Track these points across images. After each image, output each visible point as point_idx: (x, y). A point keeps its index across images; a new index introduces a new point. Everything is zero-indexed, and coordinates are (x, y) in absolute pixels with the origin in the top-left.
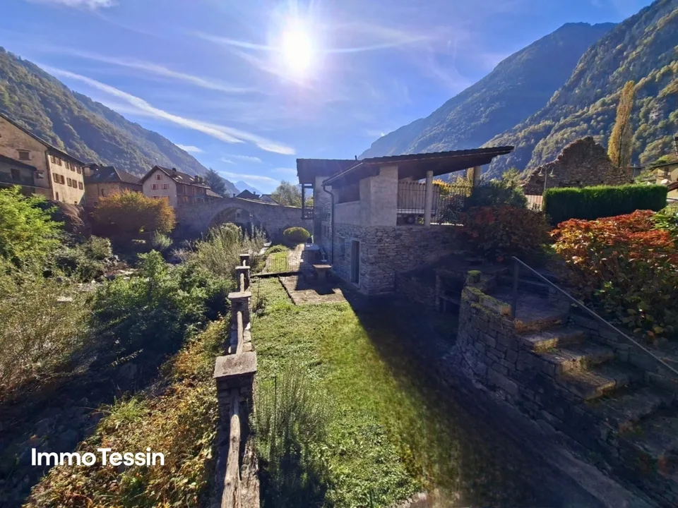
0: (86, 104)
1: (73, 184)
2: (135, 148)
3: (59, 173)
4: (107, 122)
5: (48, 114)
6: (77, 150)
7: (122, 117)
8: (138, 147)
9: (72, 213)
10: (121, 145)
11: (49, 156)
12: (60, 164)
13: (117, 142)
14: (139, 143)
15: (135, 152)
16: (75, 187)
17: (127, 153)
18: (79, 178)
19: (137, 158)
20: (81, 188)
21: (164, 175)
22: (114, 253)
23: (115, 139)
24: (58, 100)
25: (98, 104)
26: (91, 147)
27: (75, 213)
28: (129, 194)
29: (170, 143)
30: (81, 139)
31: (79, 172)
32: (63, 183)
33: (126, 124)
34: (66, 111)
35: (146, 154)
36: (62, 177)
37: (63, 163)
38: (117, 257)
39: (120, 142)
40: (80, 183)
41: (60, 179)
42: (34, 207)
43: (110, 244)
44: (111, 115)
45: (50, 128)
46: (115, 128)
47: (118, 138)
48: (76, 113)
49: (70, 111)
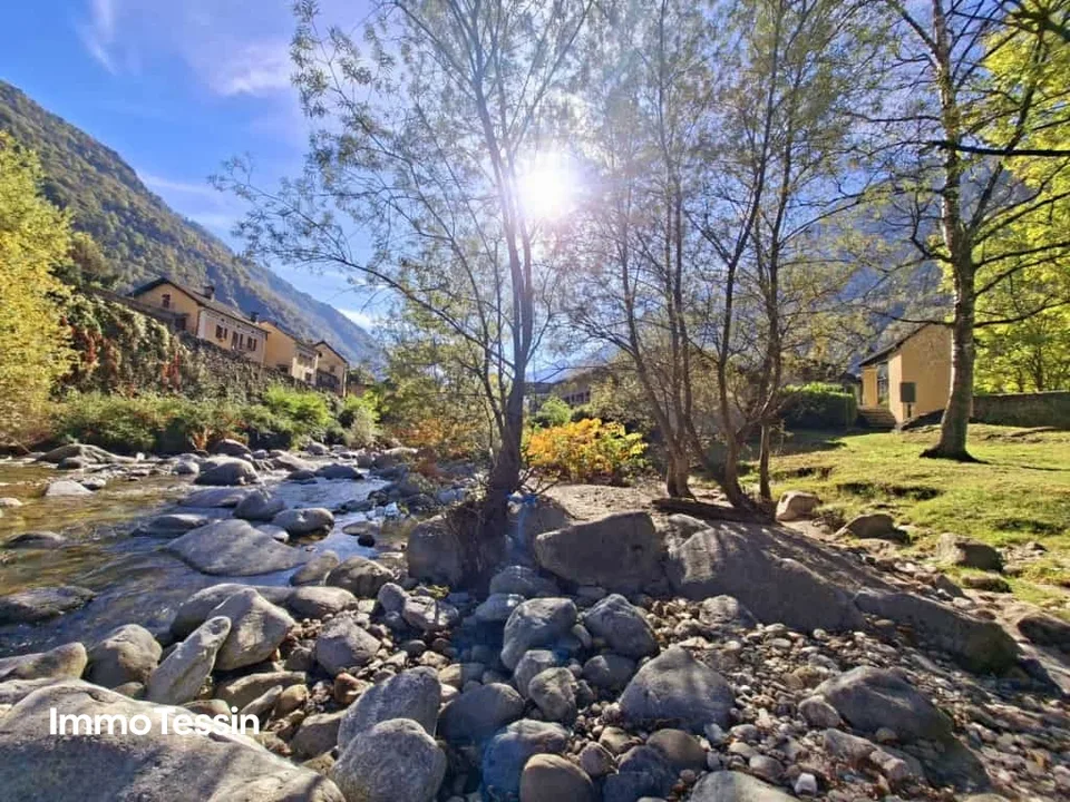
47: (285, 313)
48: (242, 285)
49: (237, 281)
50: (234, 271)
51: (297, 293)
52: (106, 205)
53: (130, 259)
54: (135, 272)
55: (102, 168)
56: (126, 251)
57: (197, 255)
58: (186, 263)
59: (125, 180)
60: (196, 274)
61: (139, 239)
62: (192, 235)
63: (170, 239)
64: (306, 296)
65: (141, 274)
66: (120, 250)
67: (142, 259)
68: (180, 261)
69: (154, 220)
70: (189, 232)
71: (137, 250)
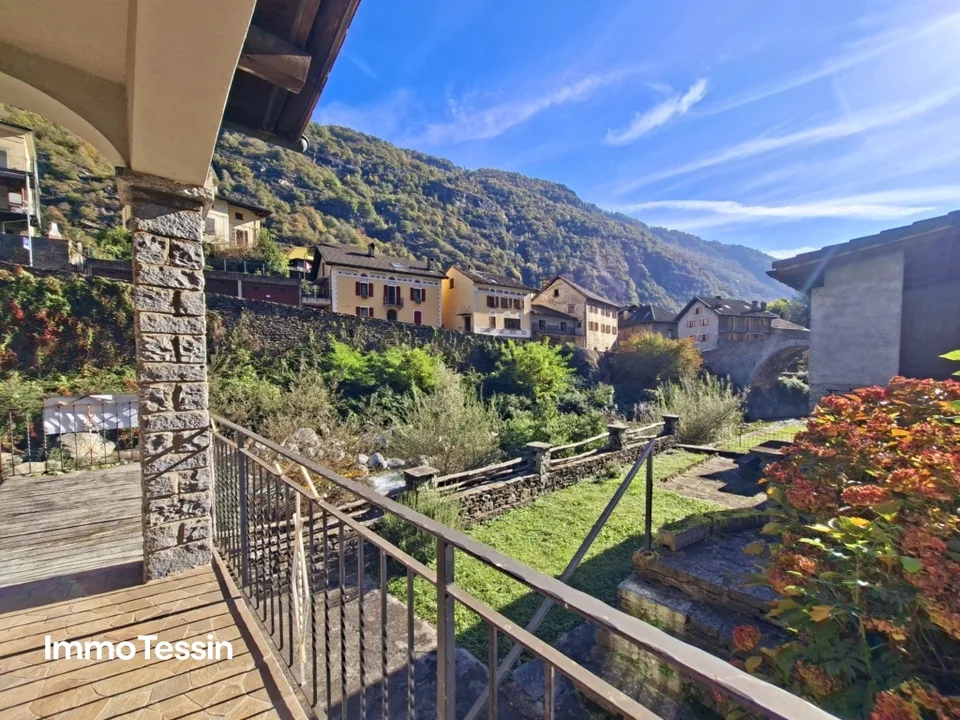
0: (661, 236)
1: (606, 329)
2: (708, 273)
3: (594, 321)
4: (680, 250)
5: (627, 259)
6: (646, 290)
7: (698, 238)
8: (713, 271)
9: (590, 359)
10: (692, 274)
11: (587, 307)
12: (596, 312)
13: (688, 272)
14: (715, 266)
15: (708, 278)
16: (608, 332)
17: (698, 282)
18: (612, 322)
19: (710, 285)
20: (614, 333)
21: (704, 307)
22: (615, 401)
23: (686, 268)
24: (636, 242)
25: (674, 232)
26: (659, 283)
27: (594, 359)
28: (648, 336)
29: (760, 254)
30: (651, 276)
31: (614, 317)
32: (597, 329)
33: (702, 245)
34: (641, 250)
35: (722, 278)
36: (597, 324)
37: (599, 310)
38: (616, 406)
39: (692, 270)
40: (614, 328)
41: (594, 326)
42: (557, 354)
43: (613, 392)
44: (686, 240)
45: (626, 273)
46: (687, 253)
47: (689, 266)
48: (650, 250)
49: (645, 249)
50: (643, 241)
51: (705, 243)
52: (558, 224)
53: (571, 255)
54: (574, 264)
55: (556, 199)
56: (569, 251)
57: (615, 237)
58: (607, 246)
59: (570, 202)
60: (613, 253)
61: (576, 239)
62: (612, 223)
63: (594, 232)
64: (714, 244)
65: (577, 264)
66: (565, 251)
67: (579, 253)
68: (602, 246)
69: (585, 221)
70: (609, 222)
71: (575, 247)
